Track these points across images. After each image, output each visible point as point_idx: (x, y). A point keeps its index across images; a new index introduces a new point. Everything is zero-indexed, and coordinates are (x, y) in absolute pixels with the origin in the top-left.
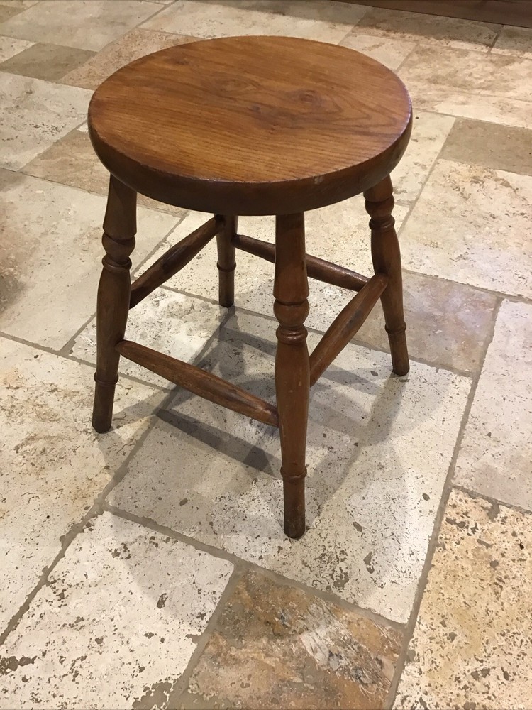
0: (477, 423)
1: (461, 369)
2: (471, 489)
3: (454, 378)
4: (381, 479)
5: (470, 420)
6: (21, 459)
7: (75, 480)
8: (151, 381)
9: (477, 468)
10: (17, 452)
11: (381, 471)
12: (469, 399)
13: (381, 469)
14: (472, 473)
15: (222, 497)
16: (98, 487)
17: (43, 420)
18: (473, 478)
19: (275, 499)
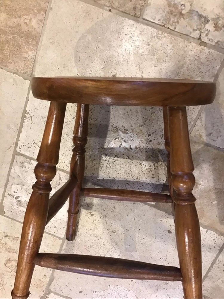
0: (219, 264)
1: (222, 231)
2: (206, 295)
3: (216, 236)
4: (165, 289)
5: (217, 262)
6: (9, 269)
7: (35, 280)
8: (51, 233)
9: (212, 286)
10: (6, 266)
11: (166, 285)
12: (220, 250)
13: (166, 284)
14: (209, 289)
15: (96, 291)
16: (45, 283)
17: (9, 252)
18: (209, 291)
19: (118, 294)
